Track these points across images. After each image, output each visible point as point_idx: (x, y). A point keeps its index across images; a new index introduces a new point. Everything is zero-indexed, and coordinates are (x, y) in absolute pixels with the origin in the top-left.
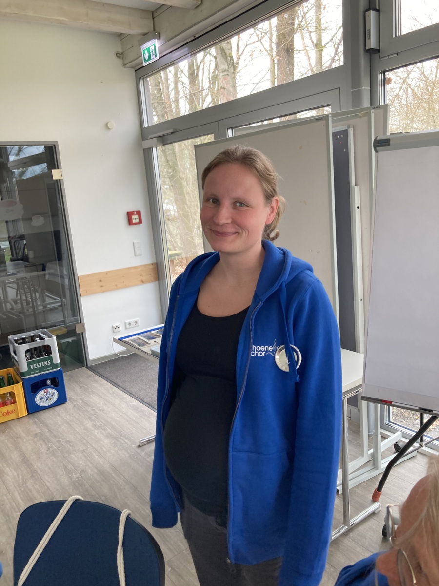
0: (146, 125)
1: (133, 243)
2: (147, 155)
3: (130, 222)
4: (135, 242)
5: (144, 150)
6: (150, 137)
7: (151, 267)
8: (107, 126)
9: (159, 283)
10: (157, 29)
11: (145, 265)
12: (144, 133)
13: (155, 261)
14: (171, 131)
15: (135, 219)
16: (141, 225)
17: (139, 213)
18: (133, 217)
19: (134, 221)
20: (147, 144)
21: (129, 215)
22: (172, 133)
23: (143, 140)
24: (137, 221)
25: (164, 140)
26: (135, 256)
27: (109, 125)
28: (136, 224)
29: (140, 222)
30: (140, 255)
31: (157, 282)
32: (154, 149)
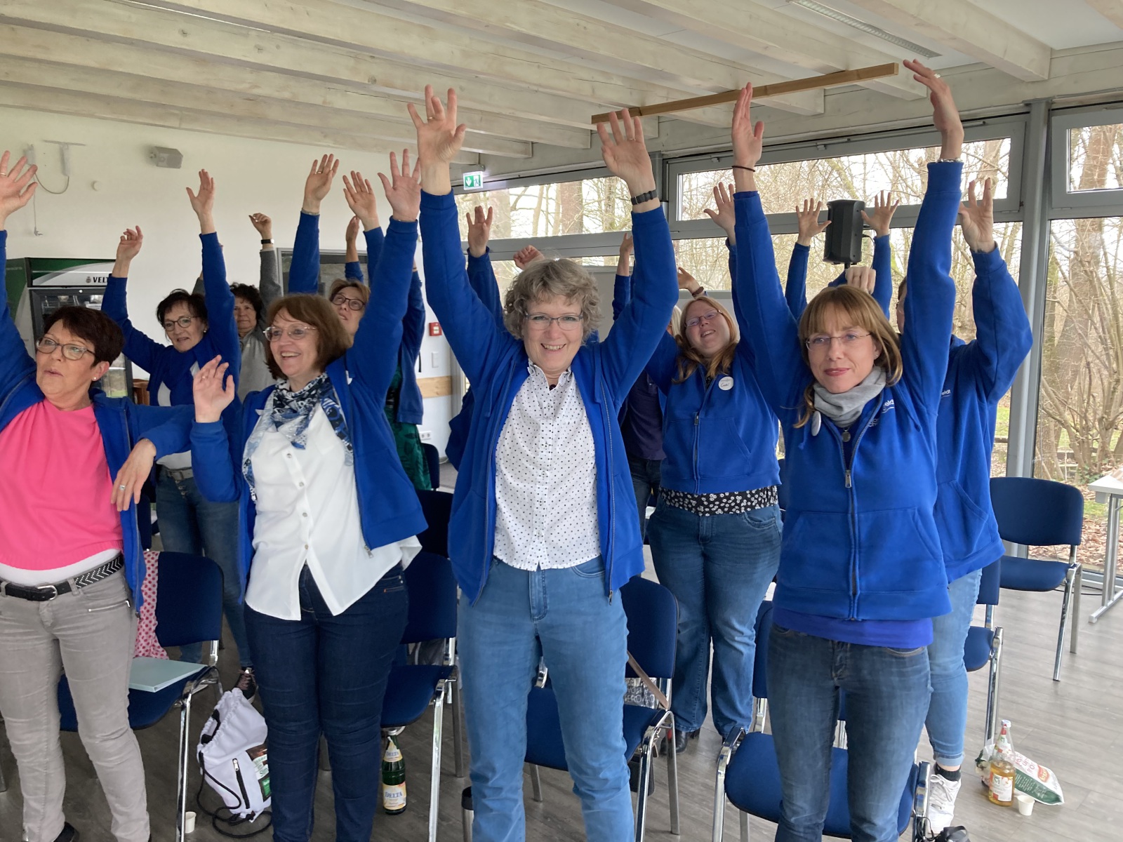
1: (432, 354)
3: (431, 333)
4: (434, 353)
7: (447, 379)
9: (452, 397)
10: (482, 162)
11: (441, 377)
13: (449, 375)
15: (436, 330)
18: (435, 328)
19: (435, 332)
24: (437, 332)
26: (433, 367)
28: (436, 335)
30: (437, 367)
31: (450, 396)
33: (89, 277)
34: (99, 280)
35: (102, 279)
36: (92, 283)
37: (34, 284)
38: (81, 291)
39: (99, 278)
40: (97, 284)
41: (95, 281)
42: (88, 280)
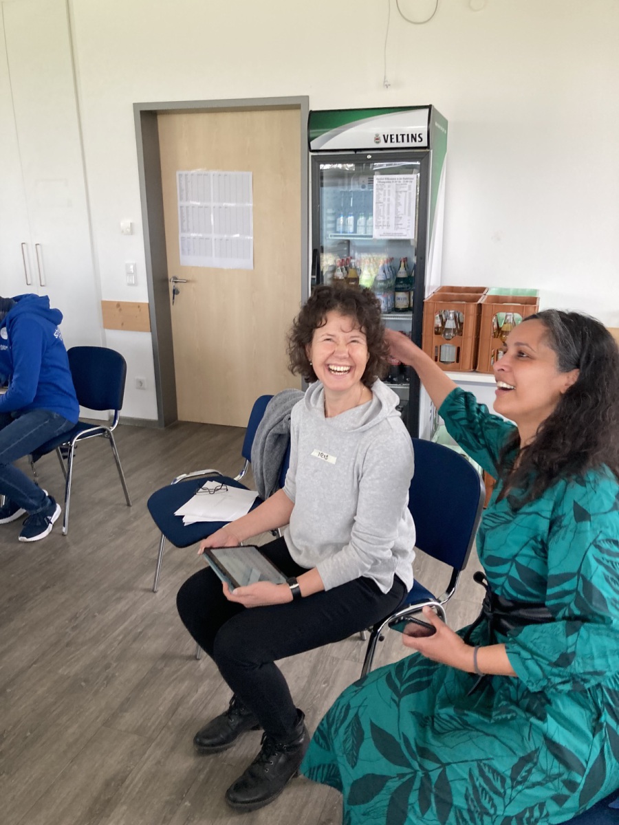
33: (377, 135)
34: (391, 139)
35: (394, 137)
36: (382, 145)
37: (312, 148)
38: (369, 157)
39: (391, 136)
40: (389, 145)
41: (386, 141)
42: (377, 140)
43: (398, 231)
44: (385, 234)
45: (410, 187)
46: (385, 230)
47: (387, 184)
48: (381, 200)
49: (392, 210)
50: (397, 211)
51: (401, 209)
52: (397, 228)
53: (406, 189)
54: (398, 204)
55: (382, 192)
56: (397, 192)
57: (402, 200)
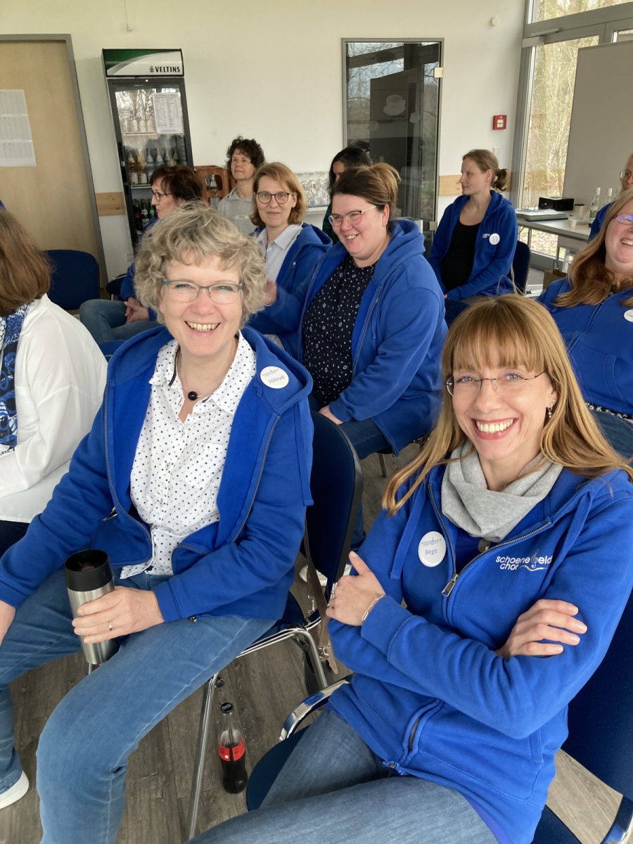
0: (529, 22)
2: (525, 55)
3: (494, 127)
5: (522, 49)
6: (533, 35)
8: (491, 23)
9: (510, 194)
12: (526, 31)
14: (557, 30)
15: (500, 123)
16: (505, 130)
17: (504, 118)
18: (499, 121)
19: (498, 126)
20: (527, 43)
21: (495, 119)
22: (557, 32)
23: (523, 38)
24: (502, 126)
25: (546, 39)
27: (493, 22)
28: (500, 129)
29: (504, 127)
32: (534, 48)
33: (151, 67)
34: (161, 70)
35: (162, 68)
37: (108, 74)
38: (147, 81)
39: (160, 68)
41: (157, 71)
42: (152, 70)
43: (173, 128)
44: (164, 131)
45: (175, 100)
46: (164, 128)
47: (161, 99)
48: (159, 108)
49: (167, 115)
50: (170, 116)
51: (172, 115)
52: (171, 127)
53: (173, 101)
54: (170, 111)
55: (158, 104)
56: (168, 104)
57: (172, 108)
